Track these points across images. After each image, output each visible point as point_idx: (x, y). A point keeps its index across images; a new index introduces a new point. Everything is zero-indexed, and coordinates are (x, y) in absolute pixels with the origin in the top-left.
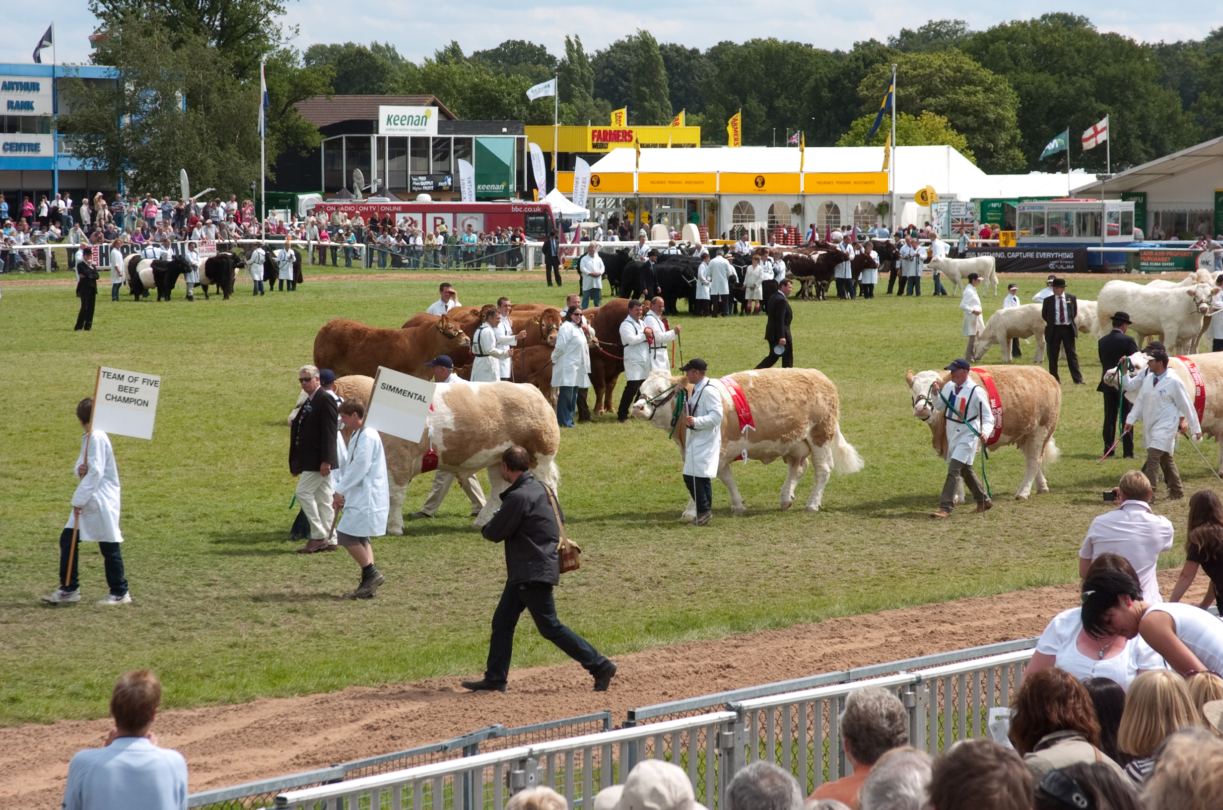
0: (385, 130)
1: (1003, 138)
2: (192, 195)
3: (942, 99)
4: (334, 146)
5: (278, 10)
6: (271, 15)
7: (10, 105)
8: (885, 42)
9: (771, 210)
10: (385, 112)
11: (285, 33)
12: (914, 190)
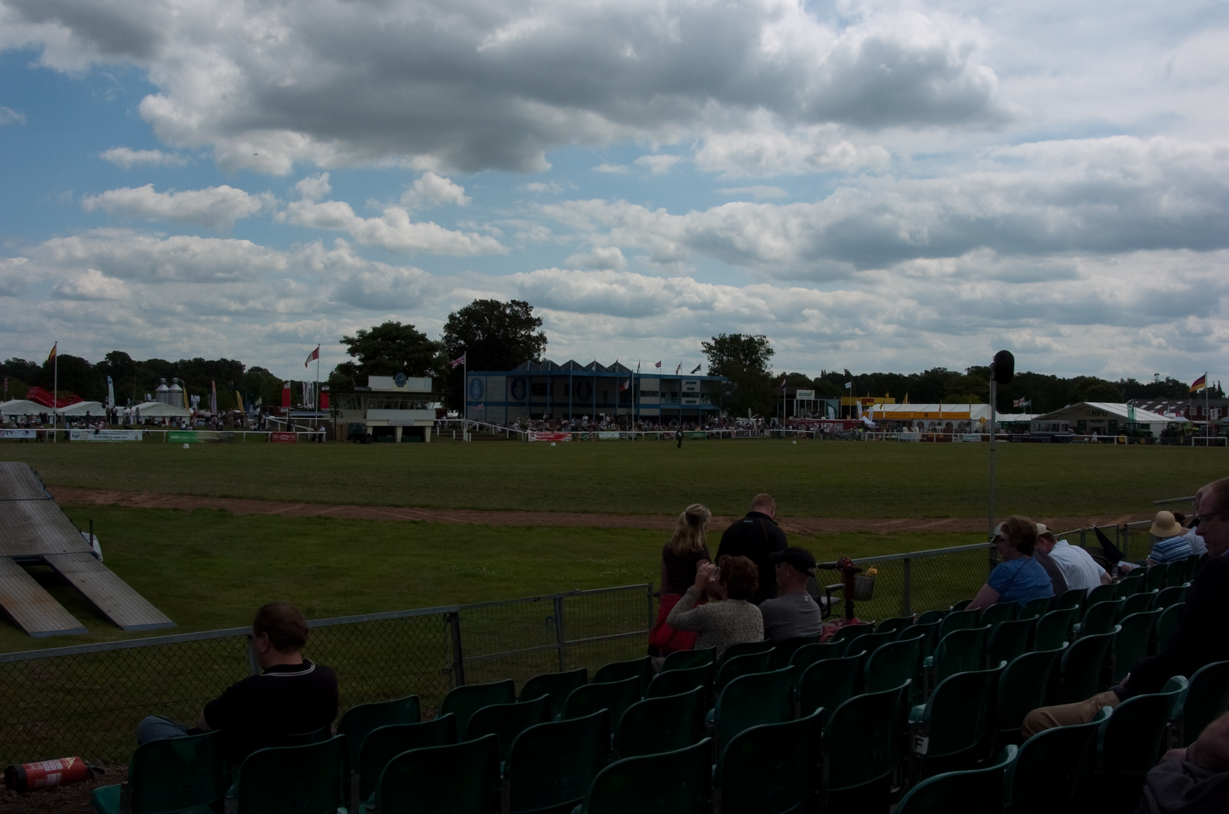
0: (798, 398)
2: (752, 416)
4: (781, 403)
7: (688, 389)
8: (919, 375)
10: (799, 391)
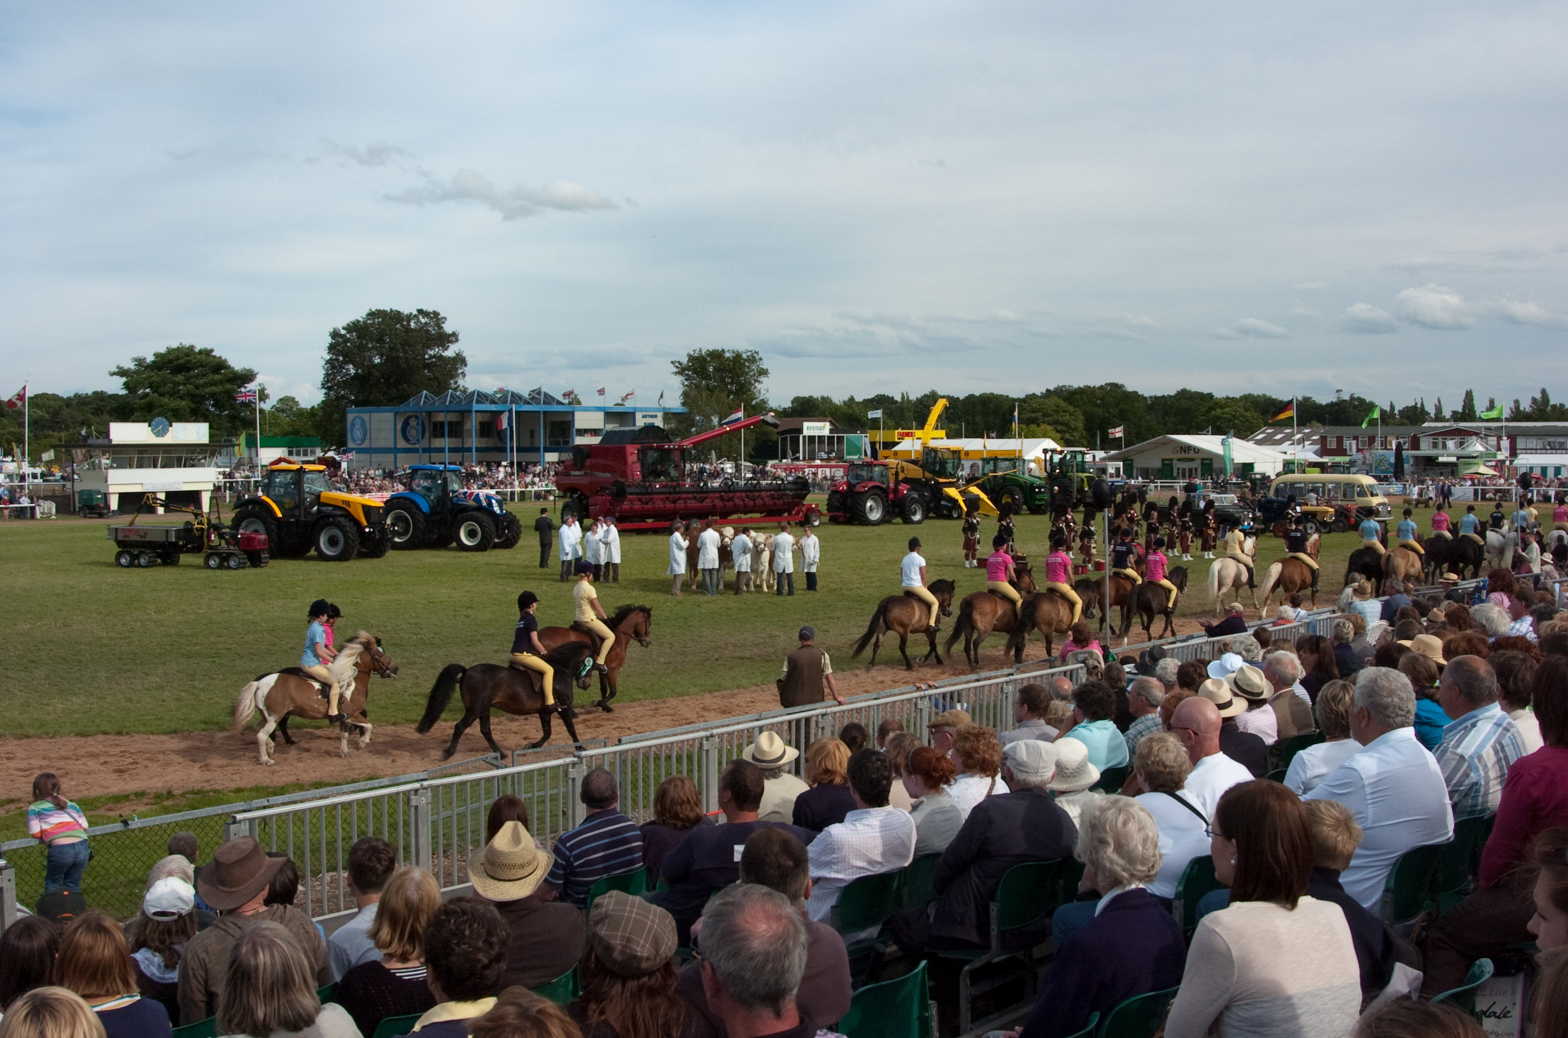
0: (806, 432)
1: (1077, 435)
3: (1050, 418)
4: (784, 440)
5: (759, 382)
6: (757, 384)
9: (972, 466)
10: (806, 425)
11: (763, 392)
12: (1033, 458)
